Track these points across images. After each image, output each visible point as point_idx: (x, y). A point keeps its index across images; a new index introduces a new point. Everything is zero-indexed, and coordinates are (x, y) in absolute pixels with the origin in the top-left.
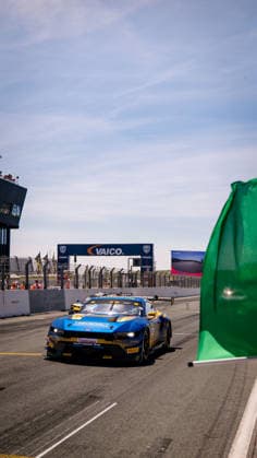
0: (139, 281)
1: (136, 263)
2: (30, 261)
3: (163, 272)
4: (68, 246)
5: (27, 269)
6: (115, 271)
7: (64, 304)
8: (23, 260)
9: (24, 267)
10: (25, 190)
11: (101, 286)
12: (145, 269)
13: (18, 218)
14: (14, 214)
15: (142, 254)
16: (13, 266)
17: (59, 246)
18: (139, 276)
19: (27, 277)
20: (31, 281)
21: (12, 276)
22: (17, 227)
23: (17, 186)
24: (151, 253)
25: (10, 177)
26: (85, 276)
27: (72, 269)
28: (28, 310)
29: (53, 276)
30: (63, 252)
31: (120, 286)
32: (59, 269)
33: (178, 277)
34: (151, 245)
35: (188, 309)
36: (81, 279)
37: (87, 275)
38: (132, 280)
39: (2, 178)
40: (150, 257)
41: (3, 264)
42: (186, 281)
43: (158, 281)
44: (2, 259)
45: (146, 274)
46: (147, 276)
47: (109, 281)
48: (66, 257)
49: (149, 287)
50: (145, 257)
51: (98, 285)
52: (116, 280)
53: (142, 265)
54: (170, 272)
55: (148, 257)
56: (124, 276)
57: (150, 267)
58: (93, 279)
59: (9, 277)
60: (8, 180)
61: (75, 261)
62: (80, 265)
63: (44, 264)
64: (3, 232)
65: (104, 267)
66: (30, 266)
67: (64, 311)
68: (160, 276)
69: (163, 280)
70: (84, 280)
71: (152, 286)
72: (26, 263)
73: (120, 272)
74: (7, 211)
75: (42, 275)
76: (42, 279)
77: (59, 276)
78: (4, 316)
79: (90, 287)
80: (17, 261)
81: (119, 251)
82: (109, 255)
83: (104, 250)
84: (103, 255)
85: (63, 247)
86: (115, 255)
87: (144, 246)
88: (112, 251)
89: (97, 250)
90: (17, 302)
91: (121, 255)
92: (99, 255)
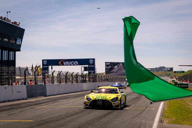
0: (87, 79)
1: (86, 69)
2: (27, 69)
3: (100, 74)
6: (74, 74)
7: (46, 94)
8: (23, 68)
9: (24, 74)
10: (24, 30)
11: (66, 82)
12: (91, 73)
13: (20, 46)
14: (18, 44)
15: (89, 64)
16: (17, 72)
17: (43, 60)
19: (25, 78)
21: (17, 77)
22: (19, 50)
23: (19, 28)
24: (94, 64)
25: (15, 23)
26: (57, 77)
27: (50, 73)
28: (26, 96)
29: (40, 77)
31: (77, 82)
32: (43, 74)
33: (109, 77)
34: (94, 59)
36: (55, 79)
37: (59, 76)
38: (83, 79)
39: (11, 23)
40: (93, 66)
41: (12, 71)
42: (114, 79)
43: (97, 79)
44: (11, 68)
45: (91, 75)
46: (92, 77)
47: (71, 79)
48: (47, 67)
49: (93, 82)
50: (90, 66)
51: (64, 82)
52: (75, 79)
53: (89, 70)
54: (105, 74)
55: (92, 66)
56: (79, 77)
57: (93, 71)
58: (62, 79)
59: (15, 78)
60: (14, 24)
61: (52, 69)
62: (55, 71)
63: (34, 71)
64: (12, 53)
65: (68, 72)
66: (27, 72)
67: (46, 96)
68: (99, 76)
69: (100, 78)
70: (57, 79)
71: (94, 82)
72: (24, 70)
73: (77, 74)
74: (14, 42)
75: (34, 77)
76: (34, 79)
77: (43, 77)
78: (13, 100)
79: (60, 83)
80: (20, 69)
81: (76, 63)
82: (71, 65)
83: (68, 62)
84: (67, 65)
85: (45, 61)
86: (74, 65)
87: (90, 60)
88: (73, 63)
89: (64, 62)
90: (20, 92)
91: (77, 65)
92: (65, 65)
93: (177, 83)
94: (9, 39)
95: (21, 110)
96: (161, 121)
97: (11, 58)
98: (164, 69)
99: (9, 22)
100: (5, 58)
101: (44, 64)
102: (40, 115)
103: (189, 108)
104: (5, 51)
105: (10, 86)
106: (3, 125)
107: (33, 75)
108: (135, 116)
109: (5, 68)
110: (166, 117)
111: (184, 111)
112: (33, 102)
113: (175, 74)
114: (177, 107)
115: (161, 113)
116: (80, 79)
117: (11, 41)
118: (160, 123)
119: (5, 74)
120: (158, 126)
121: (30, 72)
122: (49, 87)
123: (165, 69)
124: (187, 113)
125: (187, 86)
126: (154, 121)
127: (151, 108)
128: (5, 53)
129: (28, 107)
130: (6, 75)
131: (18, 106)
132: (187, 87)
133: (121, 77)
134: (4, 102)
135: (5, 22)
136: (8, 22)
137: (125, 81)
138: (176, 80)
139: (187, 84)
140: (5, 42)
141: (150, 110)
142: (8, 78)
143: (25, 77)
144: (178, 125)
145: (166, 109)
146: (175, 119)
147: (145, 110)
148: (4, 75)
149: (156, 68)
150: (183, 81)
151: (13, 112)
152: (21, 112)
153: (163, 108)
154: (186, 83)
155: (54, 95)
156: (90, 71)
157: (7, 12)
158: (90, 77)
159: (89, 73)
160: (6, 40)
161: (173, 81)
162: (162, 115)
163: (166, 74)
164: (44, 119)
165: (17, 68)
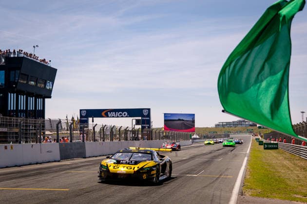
1: (138, 122)
2: (60, 122)
3: (157, 129)
4: (87, 111)
5: (57, 127)
6: (123, 129)
7: (85, 155)
8: (55, 121)
9: (55, 128)
10: (56, 70)
11: (112, 140)
12: (145, 127)
13: (50, 91)
14: (48, 88)
15: (143, 116)
16: (47, 125)
17: (81, 110)
18: (140, 132)
19: (58, 134)
20: (61, 136)
21: (47, 133)
22: (50, 97)
23: (50, 67)
24: (149, 115)
25: (44, 60)
26: (100, 132)
27: (91, 127)
28: (58, 158)
29: (76, 133)
30: (84, 115)
31: (126, 139)
32: (81, 128)
33: (170, 133)
34: (149, 110)
35: (177, 156)
36: (97, 135)
37: (102, 131)
38: (135, 135)
39: (38, 61)
40: (148, 118)
41: (40, 124)
42: (175, 135)
43: (154, 136)
44: (39, 121)
45: (145, 131)
46: (146, 132)
47: (118, 136)
48: (86, 119)
49: (148, 140)
50: (145, 118)
51: (110, 138)
52: (123, 135)
53: (142, 124)
54: (163, 129)
55: (146, 118)
56: (129, 132)
57: (148, 125)
58: (106, 135)
59: (44, 133)
60: (43, 63)
61: (93, 121)
62: (96, 124)
63: (70, 124)
64: (40, 101)
65: (114, 126)
66: (59, 125)
67: (85, 158)
68: (156, 132)
69: (158, 135)
70: (99, 135)
71: (150, 140)
72: (57, 123)
73: (126, 129)
74: (43, 86)
75: (69, 132)
76: (69, 135)
77: (82, 132)
78: (41, 162)
79: (104, 141)
80: (50, 122)
81: (125, 114)
82: (118, 117)
83: (114, 113)
84: (113, 117)
85: (84, 112)
86: (122, 117)
87: (144, 110)
88: (120, 114)
89: (109, 113)
90: (51, 152)
91: (127, 117)
92: (111, 117)
93: (262, 142)
94: (36, 82)
95: (52, 176)
96: (241, 193)
97: (40, 108)
98: (244, 123)
99: (37, 59)
100: (31, 107)
101: (83, 115)
102: (78, 182)
103: (279, 177)
104: (31, 98)
105: (38, 143)
106: (30, 194)
107: (67, 130)
108: (206, 186)
109: (31, 120)
110: (248, 188)
111: (273, 180)
112: (68, 165)
113: (260, 130)
114: (263, 175)
115: (241, 183)
116: (130, 135)
117: (39, 85)
118: (240, 196)
119: (31, 128)
120: (238, 200)
121: (64, 126)
122: (89, 146)
123: (246, 123)
124: (277, 183)
125: (276, 146)
126: (231, 192)
127: (227, 175)
128: (31, 100)
129: (61, 171)
130: (32, 130)
131: (49, 171)
132: (277, 148)
133: (186, 133)
134: (30, 164)
135: (32, 60)
136: (35, 60)
137: (191, 138)
138: (260, 138)
139: (277, 144)
140: (32, 85)
141: (226, 178)
142: (35, 134)
143: (58, 132)
144: (265, 199)
145: (248, 177)
146: (260, 190)
147: (218, 178)
148: (30, 130)
149: (233, 122)
150: (270, 140)
151: (43, 178)
152: (53, 177)
153: (244, 175)
154: (275, 142)
155: (96, 157)
156: (144, 125)
157: (34, 47)
158: (144, 132)
159: (143, 128)
160: (33, 83)
161: (256, 139)
162: (243, 185)
163: (247, 130)
164: (84, 187)
165: (47, 120)
